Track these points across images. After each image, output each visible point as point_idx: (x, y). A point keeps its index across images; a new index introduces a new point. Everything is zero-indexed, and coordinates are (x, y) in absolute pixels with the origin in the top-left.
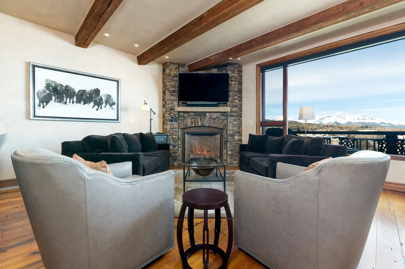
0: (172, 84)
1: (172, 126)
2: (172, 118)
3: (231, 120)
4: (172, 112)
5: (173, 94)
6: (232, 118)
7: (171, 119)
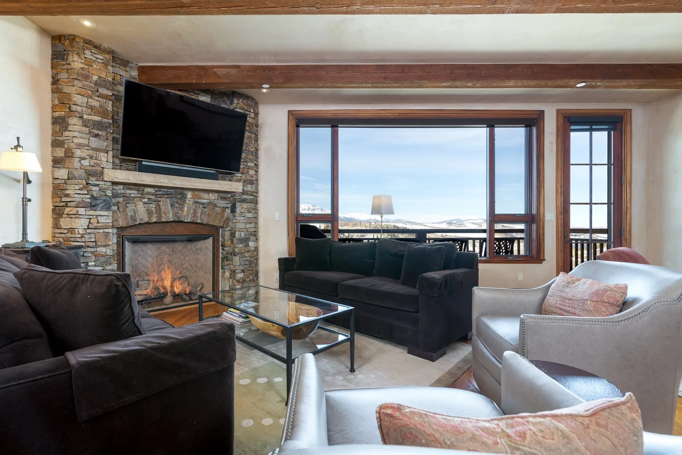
0: (94, 103)
1: (94, 221)
2: (93, 197)
3: (243, 210)
4: (92, 180)
5: (96, 132)
6: (245, 205)
7: (89, 201)
